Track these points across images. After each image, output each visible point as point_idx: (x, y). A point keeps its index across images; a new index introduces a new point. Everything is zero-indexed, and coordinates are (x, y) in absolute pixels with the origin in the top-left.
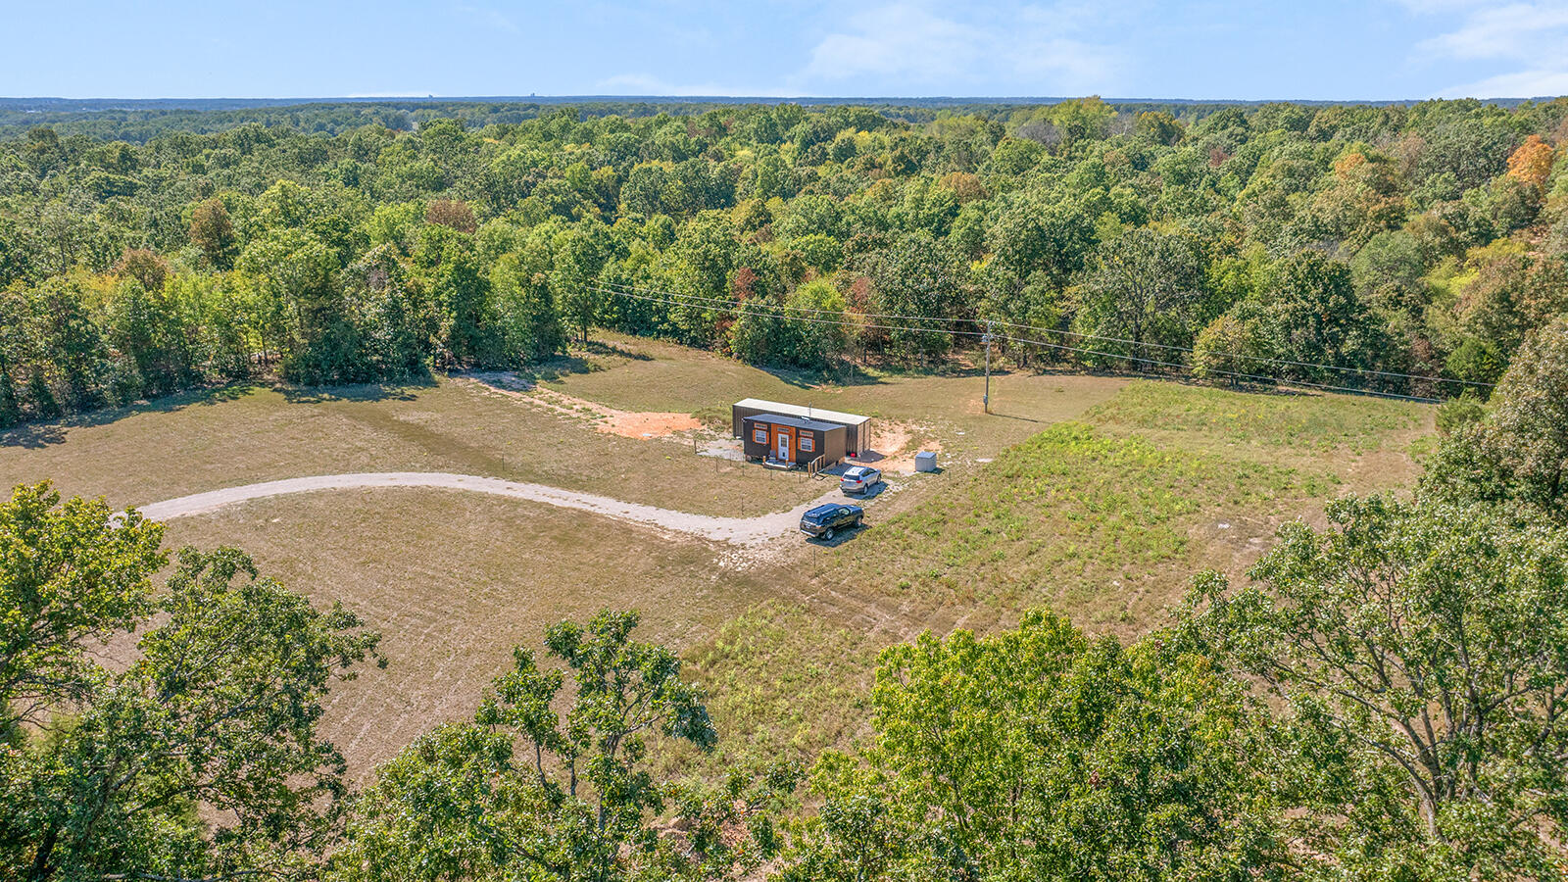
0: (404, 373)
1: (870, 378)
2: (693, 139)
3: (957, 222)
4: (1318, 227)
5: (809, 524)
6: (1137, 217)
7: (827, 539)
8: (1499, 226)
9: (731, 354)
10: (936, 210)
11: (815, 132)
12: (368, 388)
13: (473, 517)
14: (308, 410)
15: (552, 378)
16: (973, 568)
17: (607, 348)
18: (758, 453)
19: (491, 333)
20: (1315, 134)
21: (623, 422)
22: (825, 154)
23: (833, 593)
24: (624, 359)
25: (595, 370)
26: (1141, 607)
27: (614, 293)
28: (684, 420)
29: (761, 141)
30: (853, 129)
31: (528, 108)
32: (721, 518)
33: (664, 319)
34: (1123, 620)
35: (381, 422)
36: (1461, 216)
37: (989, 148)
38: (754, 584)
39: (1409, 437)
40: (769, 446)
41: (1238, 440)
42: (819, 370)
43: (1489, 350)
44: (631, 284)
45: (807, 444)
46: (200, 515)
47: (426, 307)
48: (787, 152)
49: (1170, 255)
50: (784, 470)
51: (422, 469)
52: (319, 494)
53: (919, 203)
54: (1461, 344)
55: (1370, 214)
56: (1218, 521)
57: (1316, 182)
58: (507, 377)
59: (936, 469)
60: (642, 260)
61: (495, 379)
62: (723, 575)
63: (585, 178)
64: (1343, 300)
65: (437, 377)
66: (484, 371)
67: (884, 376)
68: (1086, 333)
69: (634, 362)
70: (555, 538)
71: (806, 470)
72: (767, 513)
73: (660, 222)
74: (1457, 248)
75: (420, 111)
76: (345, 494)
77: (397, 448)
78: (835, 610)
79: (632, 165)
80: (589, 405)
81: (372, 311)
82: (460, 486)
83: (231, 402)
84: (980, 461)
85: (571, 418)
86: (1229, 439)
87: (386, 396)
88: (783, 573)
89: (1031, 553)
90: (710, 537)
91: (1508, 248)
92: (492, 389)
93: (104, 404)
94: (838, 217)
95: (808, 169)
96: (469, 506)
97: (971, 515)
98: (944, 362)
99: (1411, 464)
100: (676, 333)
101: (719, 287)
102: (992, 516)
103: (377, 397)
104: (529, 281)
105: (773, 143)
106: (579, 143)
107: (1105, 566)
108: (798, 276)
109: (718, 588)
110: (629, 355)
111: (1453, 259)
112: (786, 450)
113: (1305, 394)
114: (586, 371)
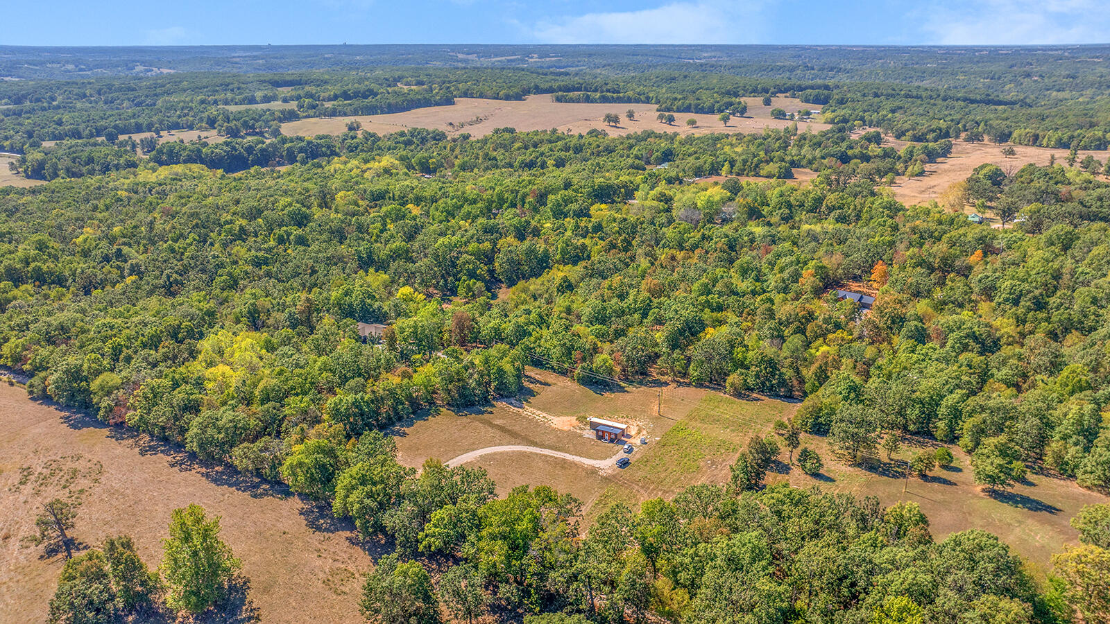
0: (485, 402)
1: (622, 387)
2: (523, 219)
5: (619, 462)
7: (622, 467)
9: (575, 380)
12: (475, 408)
13: (538, 461)
15: (527, 401)
17: (533, 379)
18: (600, 438)
21: (557, 422)
22: (587, 230)
23: (625, 481)
24: (543, 386)
25: (537, 395)
28: (575, 420)
29: (554, 217)
32: (597, 460)
35: (490, 424)
36: (830, 318)
37: (666, 229)
38: (609, 479)
40: (603, 435)
41: (724, 429)
42: (604, 384)
45: (613, 436)
48: (569, 223)
50: (607, 443)
51: (515, 444)
58: (514, 402)
59: (645, 443)
60: (537, 338)
61: (510, 403)
63: (478, 250)
65: (494, 403)
66: (505, 398)
67: (627, 387)
69: (546, 387)
71: (613, 444)
72: (606, 458)
73: (536, 313)
76: (501, 454)
77: (503, 435)
78: (626, 485)
79: (497, 239)
80: (545, 415)
82: (528, 450)
84: (656, 439)
85: (542, 421)
87: (484, 412)
88: (614, 476)
90: (596, 466)
91: (843, 333)
92: (512, 408)
96: (535, 457)
97: (654, 458)
98: (647, 375)
101: (569, 355)
105: (560, 216)
106: (466, 220)
108: (595, 349)
109: (601, 479)
110: (542, 383)
112: (607, 437)
114: (534, 395)
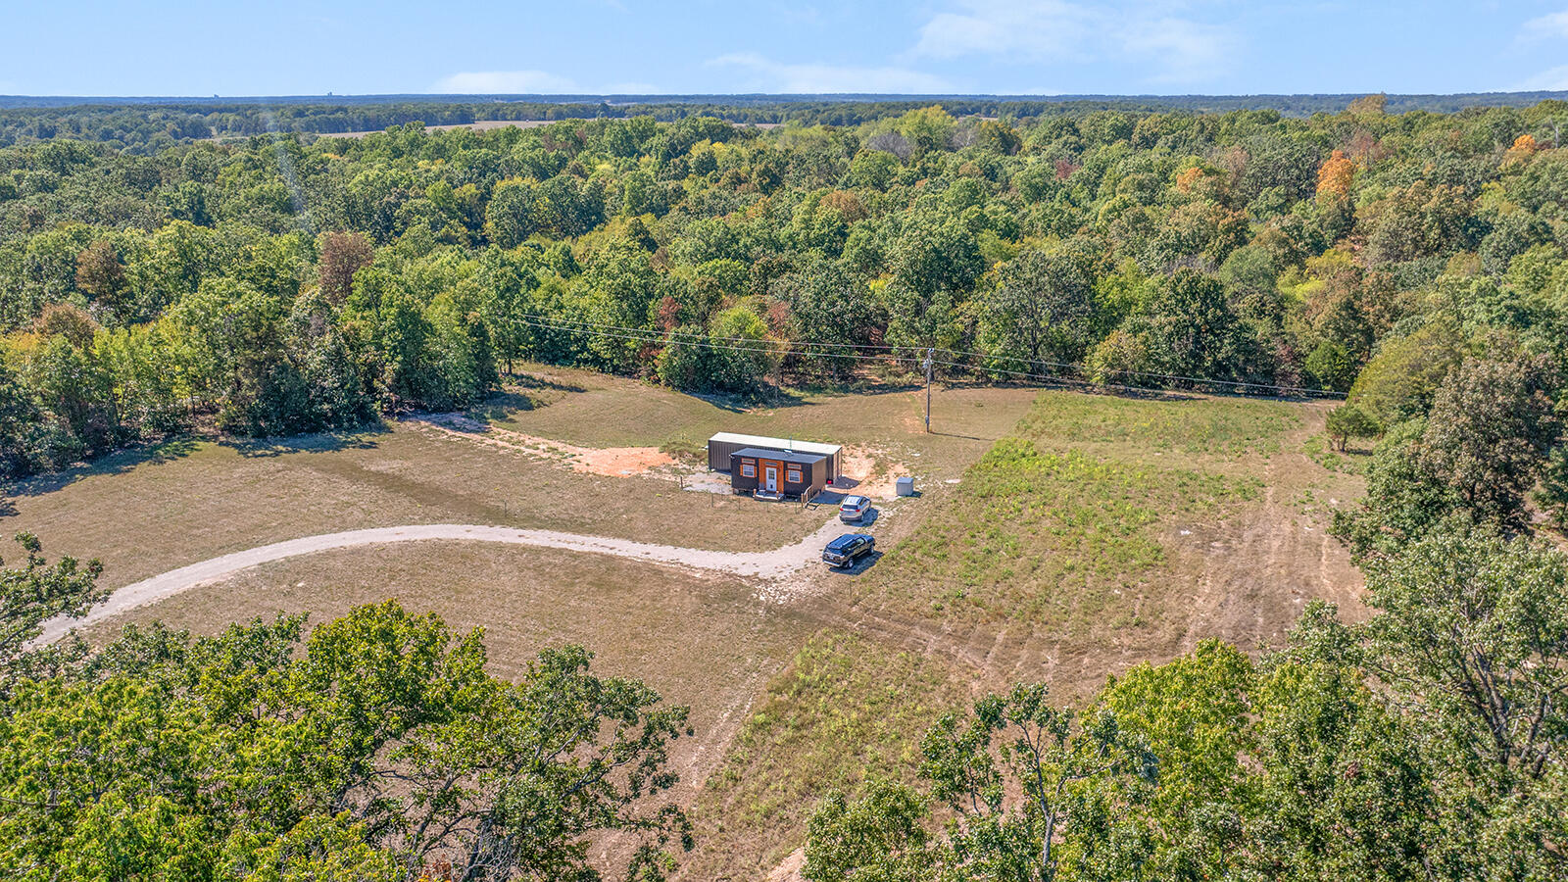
0: (352, 419)
1: (793, 398)
2: (552, 154)
3: (849, 242)
4: (1179, 240)
5: (832, 555)
6: (1011, 232)
7: (849, 568)
8: (1328, 236)
9: (659, 380)
10: (826, 230)
11: (672, 145)
12: (319, 437)
13: (500, 568)
14: (269, 464)
15: (502, 417)
16: (990, 586)
17: (534, 380)
18: (747, 487)
19: (433, 374)
20: (1139, 141)
21: (595, 460)
22: (686, 168)
23: (877, 619)
24: (561, 392)
25: (539, 406)
26: (1147, 612)
27: (528, 324)
28: (654, 455)
29: (618, 154)
30: (708, 141)
31: (337, 111)
32: (740, 553)
33: (584, 348)
34: (1137, 625)
35: (354, 474)
36: (1297, 228)
37: (846, 160)
38: (801, 616)
39: (1299, 438)
40: (757, 479)
41: (1161, 449)
42: (745, 394)
43: (1340, 353)
44: (546, 314)
45: (795, 476)
46: (217, 584)
47: (367, 352)
48: (648, 164)
49: (1064, 275)
50: (775, 501)
51: (422, 521)
52: (330, 554)
53: (807, 224)
54: (1317, 346)
55: (1220, 227)
56: (1179, 528)
57: (1163, 195)
58: (457, 418)
59: (914, 492)
60: (552, 289)
61: (447, 421)
62: (769, 609)
63: (448, 197)
64: (1219, 313)
65: (389, 423)
66: (430, 413)
67: (807, 396)
68: (990, 348)
69: (570, 395)
70: (591, 583)
71: (800, 501)
72: (780, 546)
73: (559, 249)
74: (1295, 258)
75: (215, 115)
76: (356, 552)
77: (386, 501)
78: (884, 634)
79: (493, 183)
80: (554, 444)
81: (315, 360)
82: (470, 536)
83: (181, 460)
84: (950, 482)
85: (541, 459)
86: (1155, 449)
87: (344, 445)
88: (824, 603)
89: (1034, 569)
90: (739, 572)
91: (1339, 256)
92: (450, 433)
93: (39, 468)
94: (735, 240)
95: (672, 185)
96: (491, 557)
97: (967, 535)
98: (855, 380)
99: (1312, 463)
100: (597, 361)
101: (641, 316)
102: (986, 536)
103: (337, 446)
104: (464, 320)
105: (631, 155)
106: (432, 159)
107: (1103, 577)
108: (714, 301)
109: (769, 622)
110: (561, 387)
111: (1293, 269)
112: (774, 482)
113: (1191, 398)
114: (530, 408)
